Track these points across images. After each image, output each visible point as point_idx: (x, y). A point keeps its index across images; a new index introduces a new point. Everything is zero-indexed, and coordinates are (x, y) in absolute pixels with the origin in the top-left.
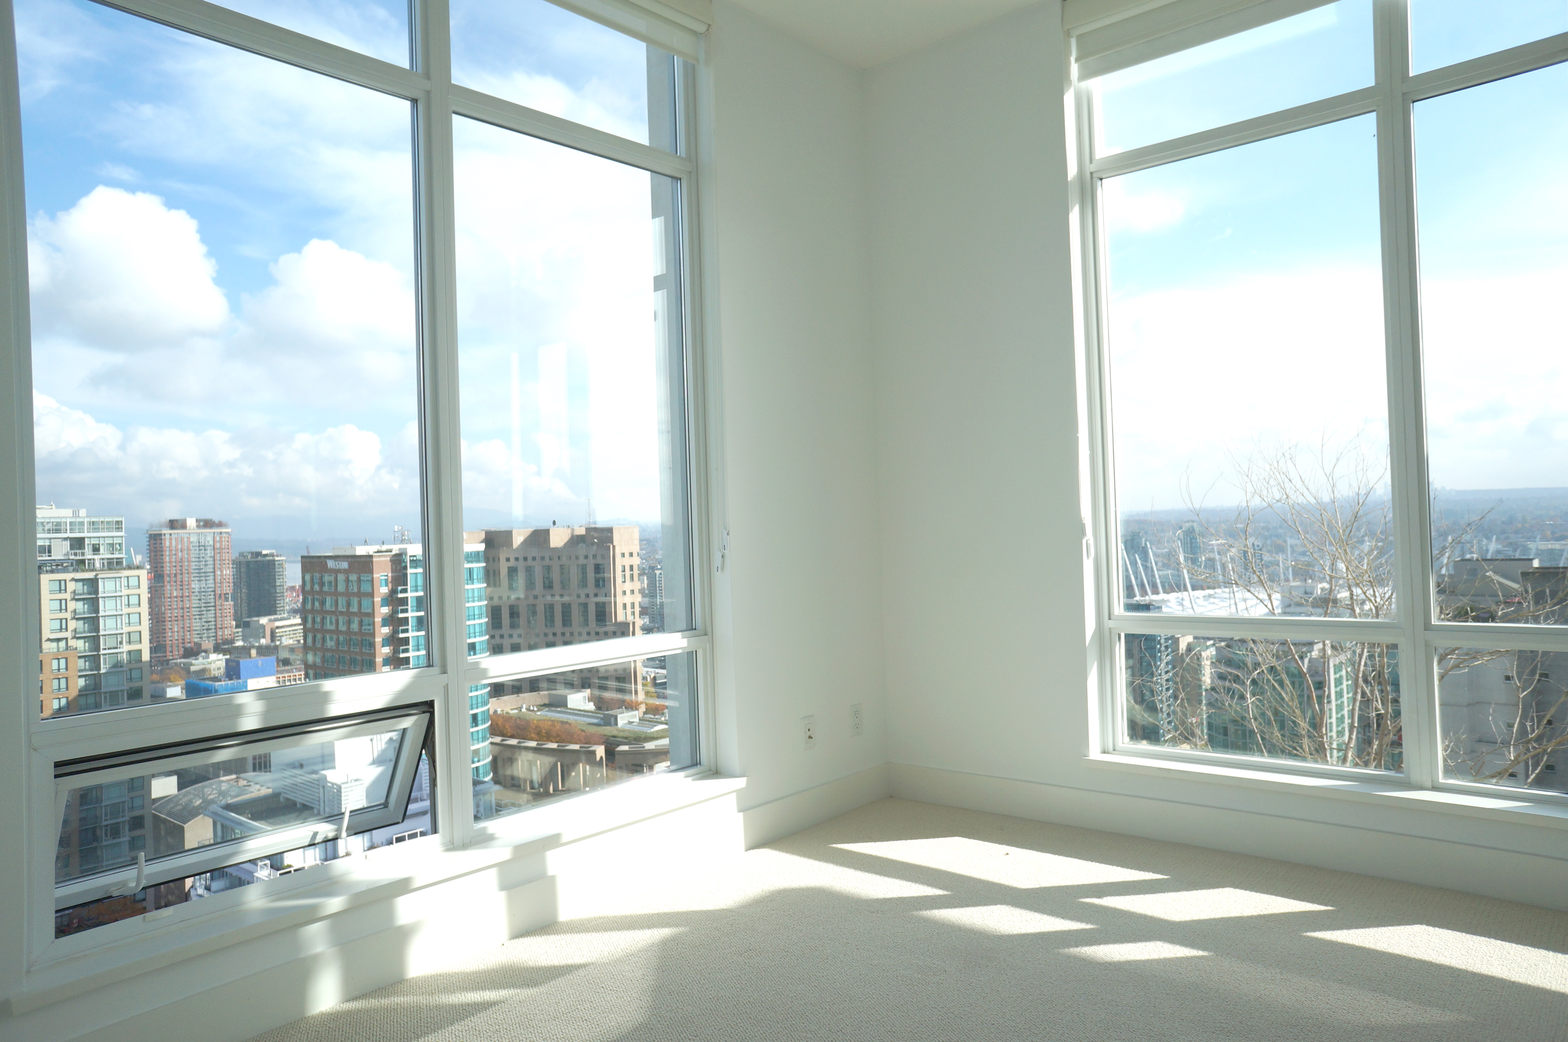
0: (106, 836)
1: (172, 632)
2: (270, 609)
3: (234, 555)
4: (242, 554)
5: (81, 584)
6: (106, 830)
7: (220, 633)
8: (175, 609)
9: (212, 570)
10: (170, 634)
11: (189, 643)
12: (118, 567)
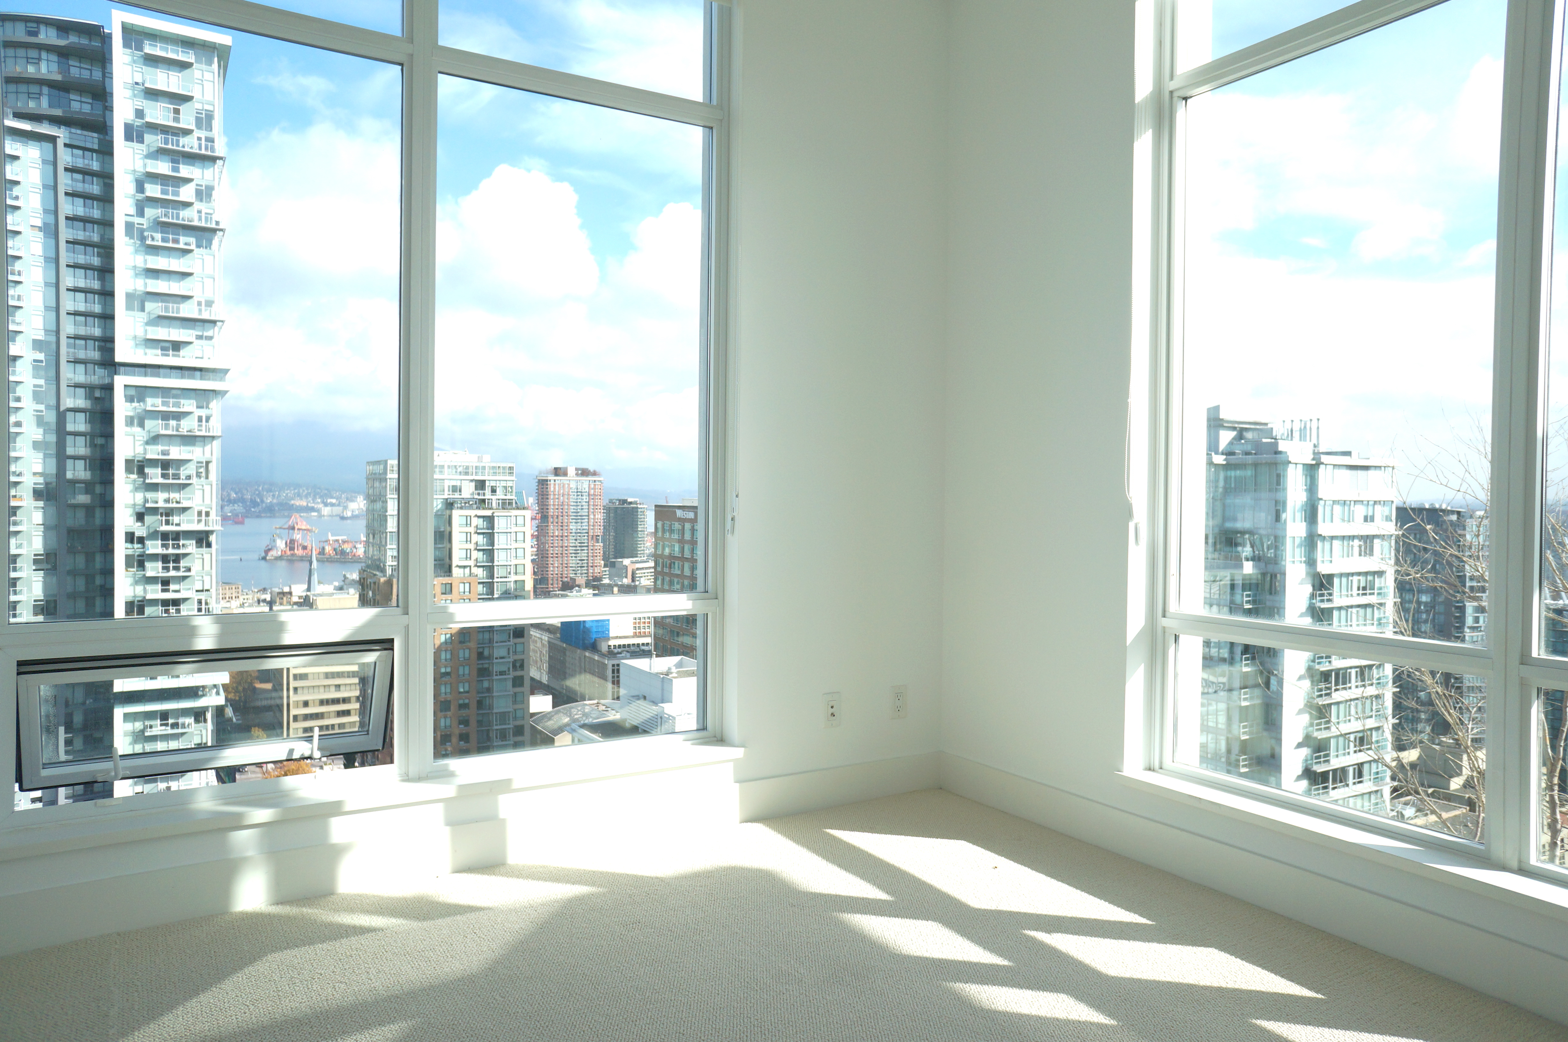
0: (497, 738)
1: (553, 567)
2: (633, 554)
3: (605, 502)
4: (611, 501)
5: (481, 520)
6: (497, 734)
7: (591, 571)
8: (556, 547)
9: (587, 514)
10: (551, 569)
11: (566, 577)
12: (510, 507)
